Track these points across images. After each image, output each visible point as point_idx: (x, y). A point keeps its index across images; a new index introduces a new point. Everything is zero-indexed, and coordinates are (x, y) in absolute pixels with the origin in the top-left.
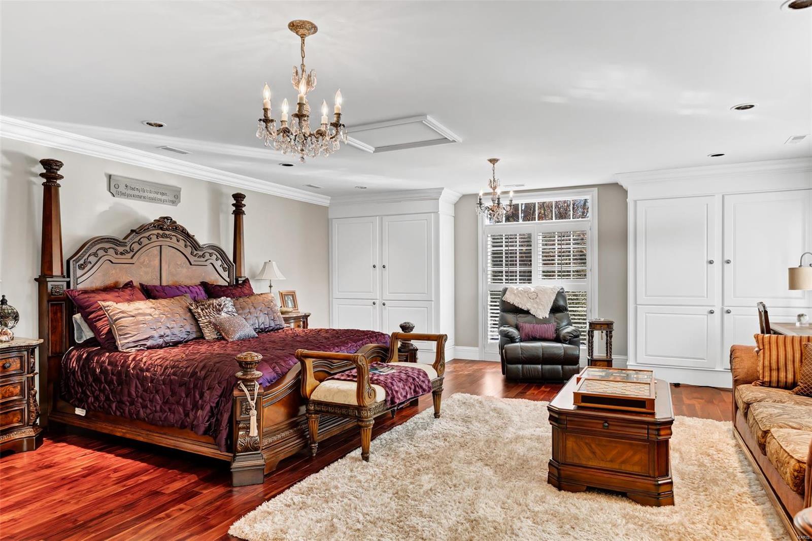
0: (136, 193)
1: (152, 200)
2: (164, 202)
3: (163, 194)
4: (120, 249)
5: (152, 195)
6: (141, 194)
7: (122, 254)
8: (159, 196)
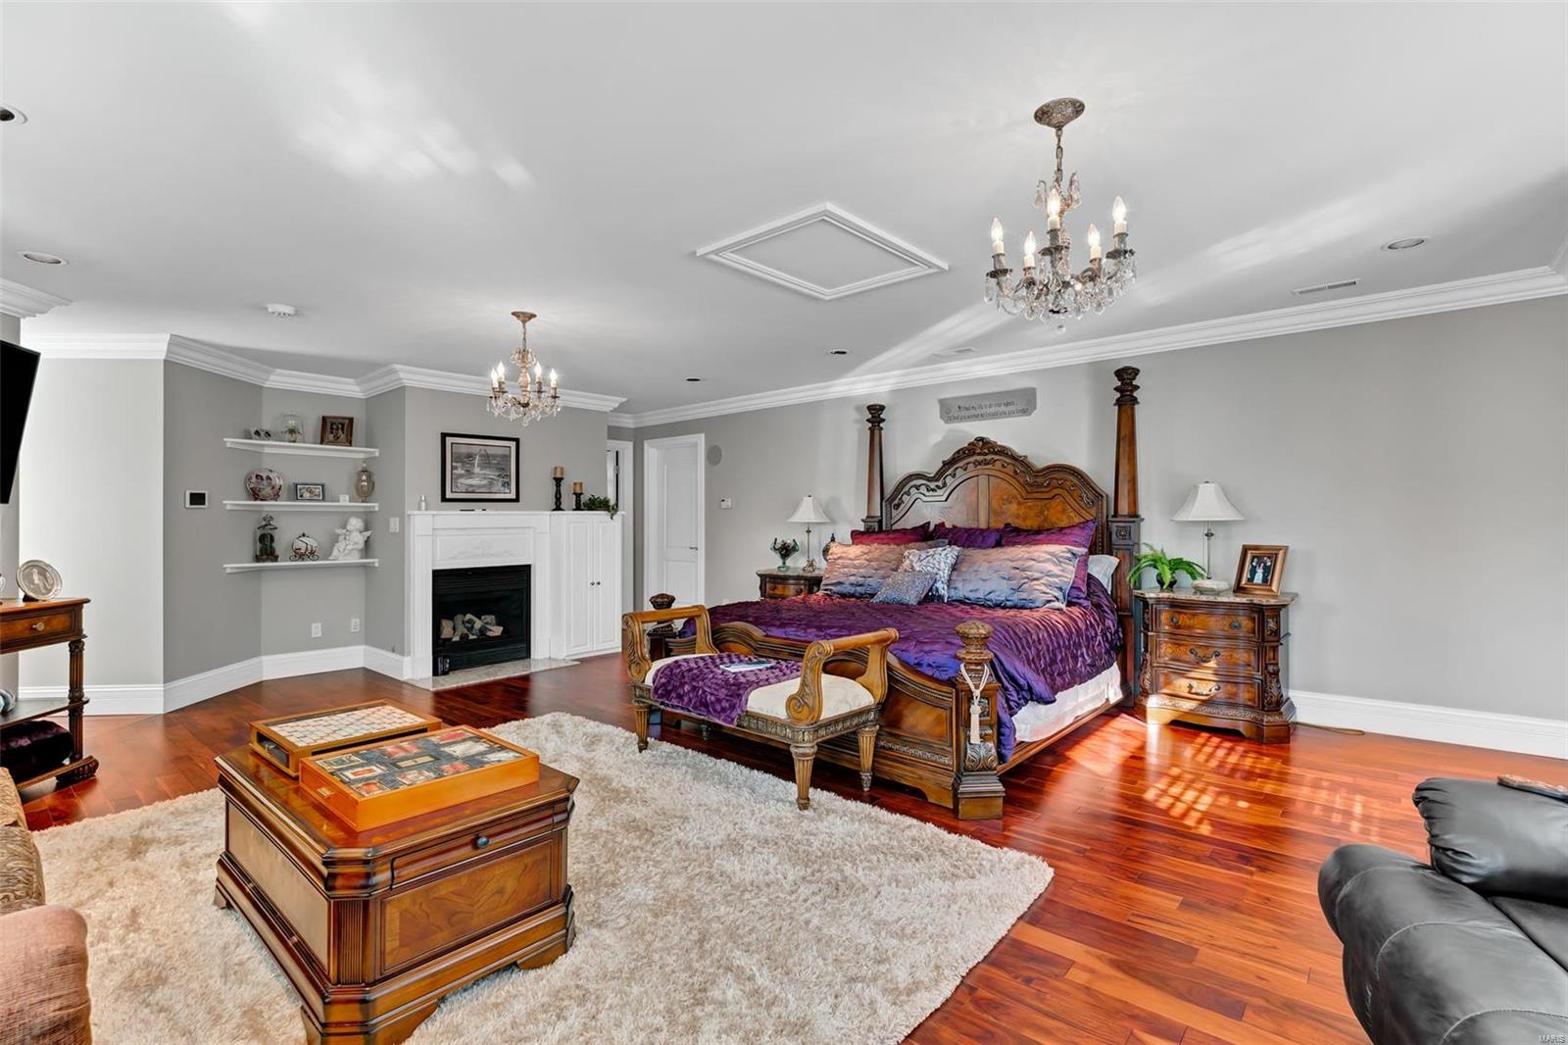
0: (973, 412)
1: (994, 416)
2: (1010, 414)
3: (1007, 404)
4: (933, 485)
5: (993, 410)
6: (979, 411)
7: (933, 490)
8: (1003, 409)
